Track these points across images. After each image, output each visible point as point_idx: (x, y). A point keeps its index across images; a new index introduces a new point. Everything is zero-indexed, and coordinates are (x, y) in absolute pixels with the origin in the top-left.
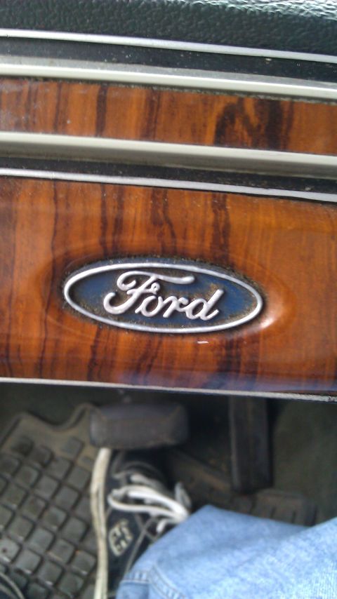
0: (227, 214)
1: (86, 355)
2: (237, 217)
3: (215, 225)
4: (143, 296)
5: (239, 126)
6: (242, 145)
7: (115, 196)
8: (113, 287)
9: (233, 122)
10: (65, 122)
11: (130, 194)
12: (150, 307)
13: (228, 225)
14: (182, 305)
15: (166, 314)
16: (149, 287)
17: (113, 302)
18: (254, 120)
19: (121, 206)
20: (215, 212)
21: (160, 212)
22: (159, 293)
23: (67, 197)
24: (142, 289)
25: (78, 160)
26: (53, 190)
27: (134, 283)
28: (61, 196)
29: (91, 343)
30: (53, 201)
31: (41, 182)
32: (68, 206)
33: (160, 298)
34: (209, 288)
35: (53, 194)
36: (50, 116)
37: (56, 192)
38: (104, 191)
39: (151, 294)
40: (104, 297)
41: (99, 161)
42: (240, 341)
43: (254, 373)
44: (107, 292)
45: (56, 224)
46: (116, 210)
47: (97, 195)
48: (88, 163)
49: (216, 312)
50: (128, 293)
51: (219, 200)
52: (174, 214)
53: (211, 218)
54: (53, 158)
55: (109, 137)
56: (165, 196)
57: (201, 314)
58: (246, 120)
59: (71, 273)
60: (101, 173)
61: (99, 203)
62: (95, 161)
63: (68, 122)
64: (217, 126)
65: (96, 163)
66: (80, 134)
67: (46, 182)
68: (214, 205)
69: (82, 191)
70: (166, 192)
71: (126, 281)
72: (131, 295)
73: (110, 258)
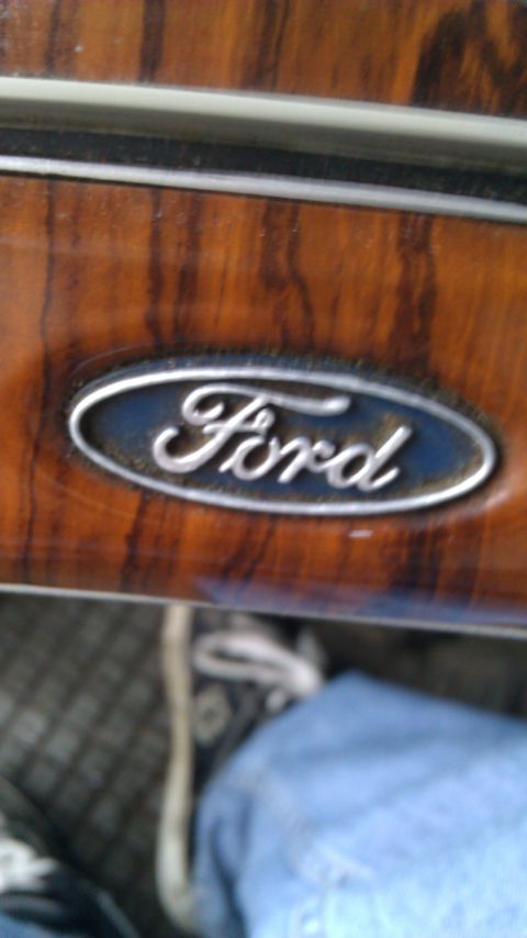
0: (431, 265)
1: (117, 548)
2: (453, 271)
3: (404, 290)
4: (236, 438)
5: (470, 62)
6: (475, 106)
7: (182, 218)
8: (174, 417)
9: (458, 53)
10: (70, 50)
11: (215, 215)
12: (253, 458)
13: (431, 293)
14: (319, 459)
15: (286, 475)
16: (251, 418)
17: (173, 448)
18: (507, 51)
19: (194, 242)
20: (404, 258)
21: (281, 257)
22: (271, 433)
23: (75, 219)
24: (234, 422)
25: (103, 131)
26: (44, 201)
27: (218, 410)
28: (62, 216)
29: (126, 528)
30: (43, 228)
31: (21, 182)
32: (76, 239)
33: (273, 443)
35: (44, 212)
36: (38, 36)
37: (51, 205)
38: (157, 205)
39: (253, 434)
40: (156, 435)
41: (149, 135)
42: (441, 534)
43: (466, 589)
44: (161, 426)
45: (49, 280)
46: (183, 250)
47: (141, 214)
48: (127, 138)
49: (391, 474)
50: (207, 429)
51: (415, 231)
52: (313, 263)
53: (394, 274)
54: (49, 128)
55: (170, 82)
56: (293, 220)
57: (360, 477)
58: (488, 51)
59: (85, 384)
60: (153, 163)
61: (147, 233)
62: (140, 134)
63: (79, 49)
64: (422, 59)
65: (143, 140)
66: (105, 75)
67: (32, 182)
68: (401, 242)
69: (110, 205)
70: (295, 213)
71: (203, 404)
72: (212, 435)
73: (170, 355)
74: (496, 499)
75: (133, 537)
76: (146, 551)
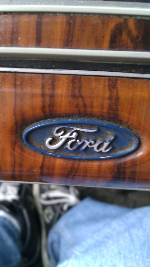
0: (117, 91)
2: (123, 93)
3: (110, 98)
4: (68, 139)
5: (124, 36)
6: (127, 49)
7: (50, 82)
8: (51, 135)
9: (121, 34)
10: (17, 39)
11: (59, 80)
13: (118, 99)
14: (91, 144)
17: (51, 143)
18: (134, 33)
19: (53, 88)
20: (110, 90)
21: (77, 91)
22: (77, 138)
23: (22, 84)
25: (28, 59)
26: (13, 79)
27: (63, 132)
28: (18, 83)
29: (40, 165)
30: (13, 86)
31: (7, 74)
32: (22, 88)
33: (78, 141)
34: (107, 134)
35: (13, 82)
36: (8, 36)
37: (15, 80)
38: (43, 79)
39: (73, 138)
40: (46, 140)
41: (40, 60)
44: (48, 137)
45: (15, 100)
46: (50, 90)
47: (39, 81)
48: (35, 61)
49: (111, 148)
51: (113, 82)
52: (85, 92)
53: (107, 94)
54: (14, 59)
55: (44, 47)
56: (80, 81)
57: (103, 149)
58: (129, 33)
59: (27, 127)
60: (42, 68)
61: (41, 86)
62: (38, 60)
63: (19, 39)
64: (111, 37)
65: (39, 61)
66: (27, 46)
67: (10, 74)
68: (109, 85)
69: (31, 79)
70: (80, 78)
71: (58, 131)
72: (61, 139)
73: (49, 118)
74: (140, 154)
75: (42, 167)
76: (45, 171)
